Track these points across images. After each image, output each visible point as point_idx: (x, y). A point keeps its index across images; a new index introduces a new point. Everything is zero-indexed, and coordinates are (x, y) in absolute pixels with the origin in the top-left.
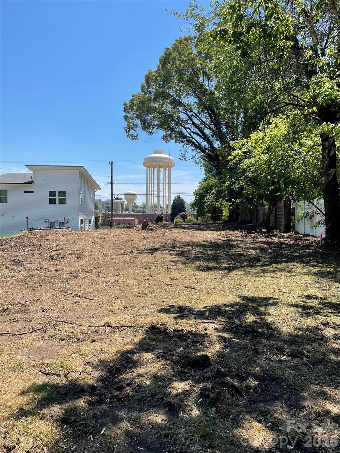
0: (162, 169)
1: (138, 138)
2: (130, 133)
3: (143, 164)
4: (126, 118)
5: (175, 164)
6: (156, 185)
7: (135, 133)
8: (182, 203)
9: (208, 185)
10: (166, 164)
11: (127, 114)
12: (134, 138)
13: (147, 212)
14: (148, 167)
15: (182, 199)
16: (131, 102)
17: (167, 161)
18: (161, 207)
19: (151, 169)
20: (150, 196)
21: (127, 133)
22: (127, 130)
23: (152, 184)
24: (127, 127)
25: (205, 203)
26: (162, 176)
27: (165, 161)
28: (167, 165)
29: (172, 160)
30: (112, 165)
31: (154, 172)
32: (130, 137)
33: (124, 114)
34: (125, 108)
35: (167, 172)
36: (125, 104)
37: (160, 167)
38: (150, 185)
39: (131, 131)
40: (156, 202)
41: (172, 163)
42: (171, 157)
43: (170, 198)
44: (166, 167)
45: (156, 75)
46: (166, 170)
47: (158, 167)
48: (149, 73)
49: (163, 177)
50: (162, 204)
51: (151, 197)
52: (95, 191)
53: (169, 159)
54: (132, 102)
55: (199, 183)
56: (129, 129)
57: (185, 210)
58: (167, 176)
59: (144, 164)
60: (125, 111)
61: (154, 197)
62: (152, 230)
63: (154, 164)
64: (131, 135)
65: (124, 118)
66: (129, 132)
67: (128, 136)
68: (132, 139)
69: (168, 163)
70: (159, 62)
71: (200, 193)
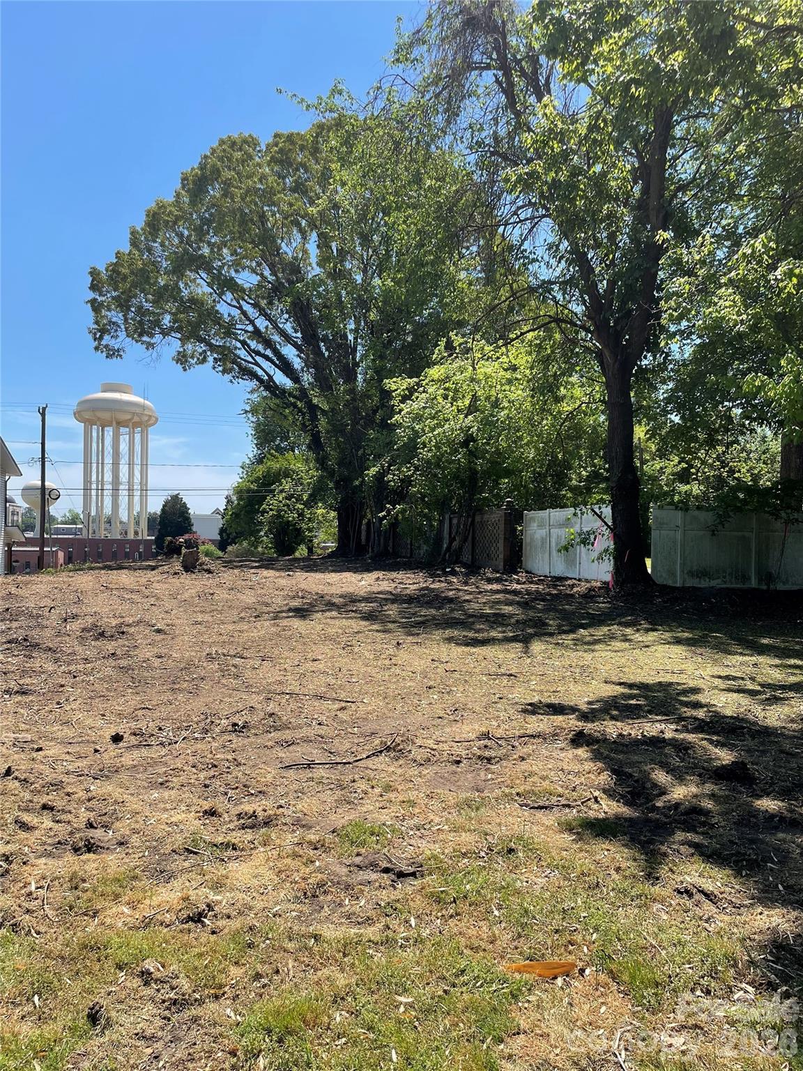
0: (122, 430)
1: (124, 355)
2: (104, 342)
3: (75, 414)
4: (96, 306)
5: (157, 419)
6: (108, 468)
7: (115, 344)
8: (183, 513)
9: (268, 472)
10: (136, 419)
11: (97, 297)
12: (113, 353)
13: (85, 531)
14: (89, 423)
15: (184, 503)
16: (113, 271)
17: (138, 410)
18: (121, 522)
19: (95, 427)
20: (94, 492)
21: (95, 340)
22: (95, 334)
23: (98, 463)
24: (96, 326)
25: (264, 511)
26: (124, 447)
27: (133, 409)
28: (136, 421)
29: (150, 409)
30: (43, 415)
31: (103, 435)
32: (102, 352)
33: (91, 295)
34: (93, 281)
35: (138, 437)
36: (94, 273)
37: (120, 424)
38: (94, 466)
39: (106, 337)
40: (108, 510)
41: (150, 416)
42: (146, 402)
43: (146, 499)
44: (136, 425)
45: (176, 213)
46: (134, 432)
47: (114, 423)
48: (160, 208)
49: (127, 448)
50: (123, 515)
51: (97, 495)
52: (7, 477)
53: (144, 407)
54: (114, 269)
55: (243, 468)
56: (101, 331)
57: (191, 529)
58: (138, 448)
59: (78, 415)
60: (93, 287)
61: (102, 495)
62: (209, 571)
63: (106, 416)
64: (106, 346)
65: (89, 305)
66: (101, 338)
67: (97, 348)
68: (107, 357)
69: (140, 415)
70: (180, 185)
71: (249, 491)
